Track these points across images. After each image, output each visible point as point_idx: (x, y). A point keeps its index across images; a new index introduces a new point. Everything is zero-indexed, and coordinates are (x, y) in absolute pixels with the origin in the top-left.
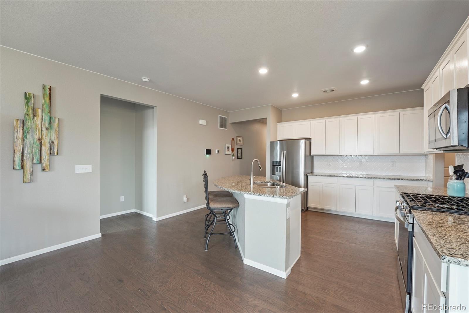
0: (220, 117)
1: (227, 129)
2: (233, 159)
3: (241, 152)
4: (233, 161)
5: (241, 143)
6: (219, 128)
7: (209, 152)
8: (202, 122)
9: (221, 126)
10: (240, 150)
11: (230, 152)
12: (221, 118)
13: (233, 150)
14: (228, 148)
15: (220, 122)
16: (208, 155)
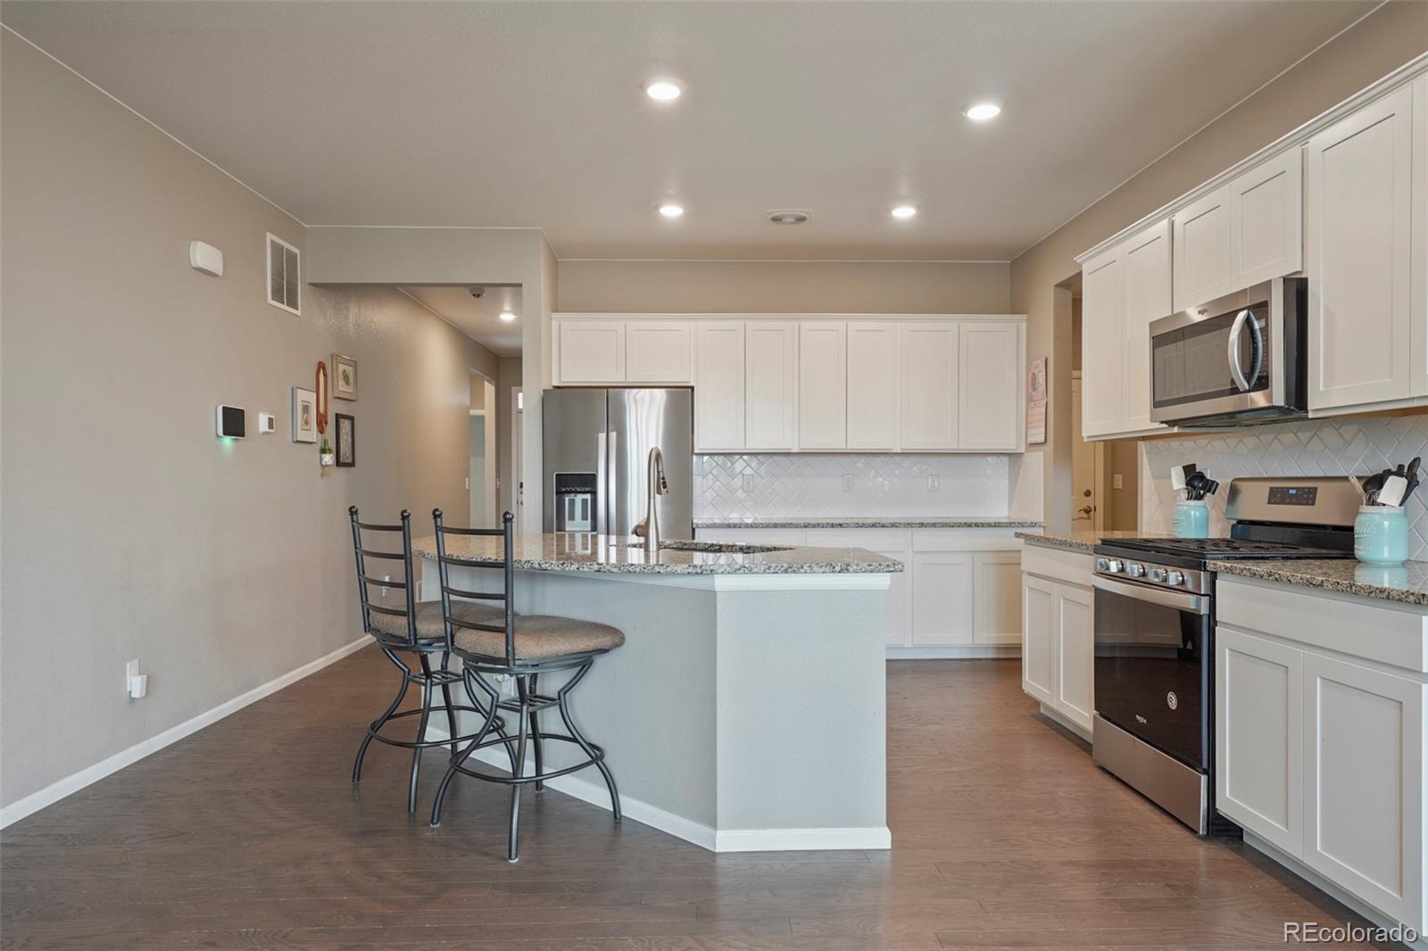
0: (273, 242)
1: (298, 313)
2: (323, 467)
3: (350, 434)
4: (322, 475)
5: (350, 389)
6: (270, 301)
7: (234, 422)
8: (204, 255)
9: (277, 295)
10: (345, 425)
11: (312, 434)
12: (277, 249)
13: (321, 422)
14: (306, 409)
15: (273, 274)
16: (228, 441)
